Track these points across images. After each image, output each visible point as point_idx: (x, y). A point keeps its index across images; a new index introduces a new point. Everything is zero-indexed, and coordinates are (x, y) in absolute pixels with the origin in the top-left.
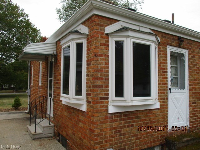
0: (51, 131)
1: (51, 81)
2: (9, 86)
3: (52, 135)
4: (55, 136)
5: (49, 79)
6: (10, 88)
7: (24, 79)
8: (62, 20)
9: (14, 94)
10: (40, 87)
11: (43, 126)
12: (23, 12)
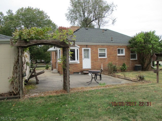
2: (41, 61)
3: (57, 72)
6: (41, 62)
8: (69, 20)
9: (44, 65)
10: (54, 60)
11: (55, 70)
12: (47, 15)
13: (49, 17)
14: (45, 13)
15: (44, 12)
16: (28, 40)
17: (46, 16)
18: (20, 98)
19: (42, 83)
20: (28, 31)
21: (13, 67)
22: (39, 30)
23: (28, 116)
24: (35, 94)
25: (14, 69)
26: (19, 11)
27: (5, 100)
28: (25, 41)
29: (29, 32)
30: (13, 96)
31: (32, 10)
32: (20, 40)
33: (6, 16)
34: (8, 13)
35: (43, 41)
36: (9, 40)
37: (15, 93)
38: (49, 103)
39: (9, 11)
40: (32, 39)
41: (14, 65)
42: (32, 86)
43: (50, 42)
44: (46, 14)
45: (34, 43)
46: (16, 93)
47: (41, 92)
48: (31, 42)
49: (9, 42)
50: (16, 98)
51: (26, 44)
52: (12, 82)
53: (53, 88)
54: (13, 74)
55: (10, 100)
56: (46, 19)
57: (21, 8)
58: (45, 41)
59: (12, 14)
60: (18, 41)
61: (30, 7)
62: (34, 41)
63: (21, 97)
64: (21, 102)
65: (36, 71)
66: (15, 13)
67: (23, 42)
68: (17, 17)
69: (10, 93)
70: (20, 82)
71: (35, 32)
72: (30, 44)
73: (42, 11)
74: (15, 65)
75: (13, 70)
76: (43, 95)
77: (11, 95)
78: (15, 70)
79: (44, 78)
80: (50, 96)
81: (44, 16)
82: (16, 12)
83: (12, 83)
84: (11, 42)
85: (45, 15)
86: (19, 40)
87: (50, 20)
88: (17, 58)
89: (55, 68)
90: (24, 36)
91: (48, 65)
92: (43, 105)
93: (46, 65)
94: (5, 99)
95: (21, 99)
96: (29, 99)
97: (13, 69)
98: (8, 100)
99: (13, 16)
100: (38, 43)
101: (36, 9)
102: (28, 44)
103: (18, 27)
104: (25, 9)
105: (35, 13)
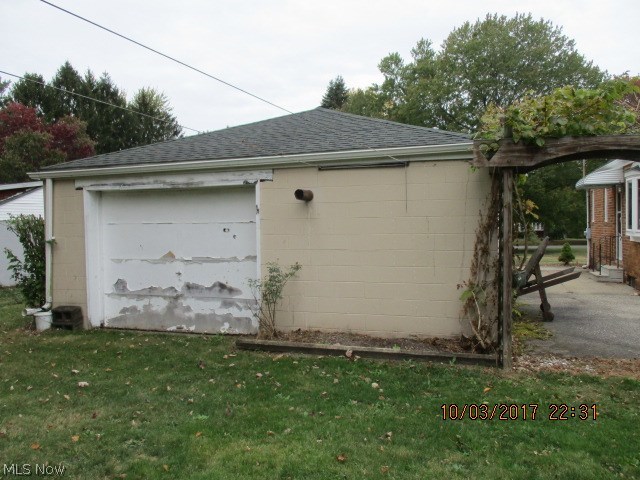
0: (621, 276)
1: (619, 215)
3: (622, 280)
4: (624, 282)
5: (618, 212)
7: (571, 210)
10: (606, 225)
11: (607, 270)
12: (561, 36)
13: (571, 43)
14: (553, 30)
15: (549, 25)
16: (540, 143)
17: (557, 39)
18: (501, 365)
19: (568, 318)
20: (541, 105)
21: (473, 247)
22: (585, 98)
23: (555, 445)
24: (556, 361)
25: (476, 255)
26: (452, 38)
27: (451, 364)
28: (530, 146)
29: (544, 110)
30: (473, 354)
31: (501, 28)
32: (509, 144)
33: (411, 65)
34: (417, 54)
35: (602, 143)
36: (468, 145)
37: (482, 342)
38: (632, 410)
39: (421, 44)
40: (554, 136)
41: (478, 238)
42: (529, 326)
43: (636, 146)
44: (559, 33)
45: (561, 151)
46: (486, 343)
47: (578, 354)
48: (552, 150)
49: (471, 152)
50: (489, 363)
51: (531, 159)
52: (471, 301)
53: (627, 346)
54: (474, 274)
55: (470, 368)
56: (557, 54)
57: (460, 25)
58: (610, 139)
59: (431, 54)
60: (502, 148)
61: (493, 15)
62: (564, 144)
63: (505, 364)
64: (510, 381)
65: (541, 268)
66: (441, 49)
67: (519, 151)
68: (447, 64)
69: (465, 343)
70: (504, 305)
71: (569, 105)
72: (548, 158)
73: (542, 21)
74: (480, 241)
75: (473, 258)
76: (588, 369)
77: (467, 349)
78: (479, 259)
79: (569, 300)
80: (627, 382)
81: (548, 42)
82: (442, 43)
83: (470, 305)
84: (478, 153)
85: (553, 39)
86: (506, 142)
87: (575, 54)
88: (487, 211)
89: (611, 259)
90: (523, 126)
91: (572, 247)
92: (608, 415)
93: (561, 247)
94: (451, 358)
95: (507, 370)
96: (538, 377)
97: (473, 253)
98: (462, 367)
99: (433, 62)
100: (582, 150)
101: (515, 20)
102: (540, 159)
103: (448, 99)
104: (476, 26)
105: (511, 34)
